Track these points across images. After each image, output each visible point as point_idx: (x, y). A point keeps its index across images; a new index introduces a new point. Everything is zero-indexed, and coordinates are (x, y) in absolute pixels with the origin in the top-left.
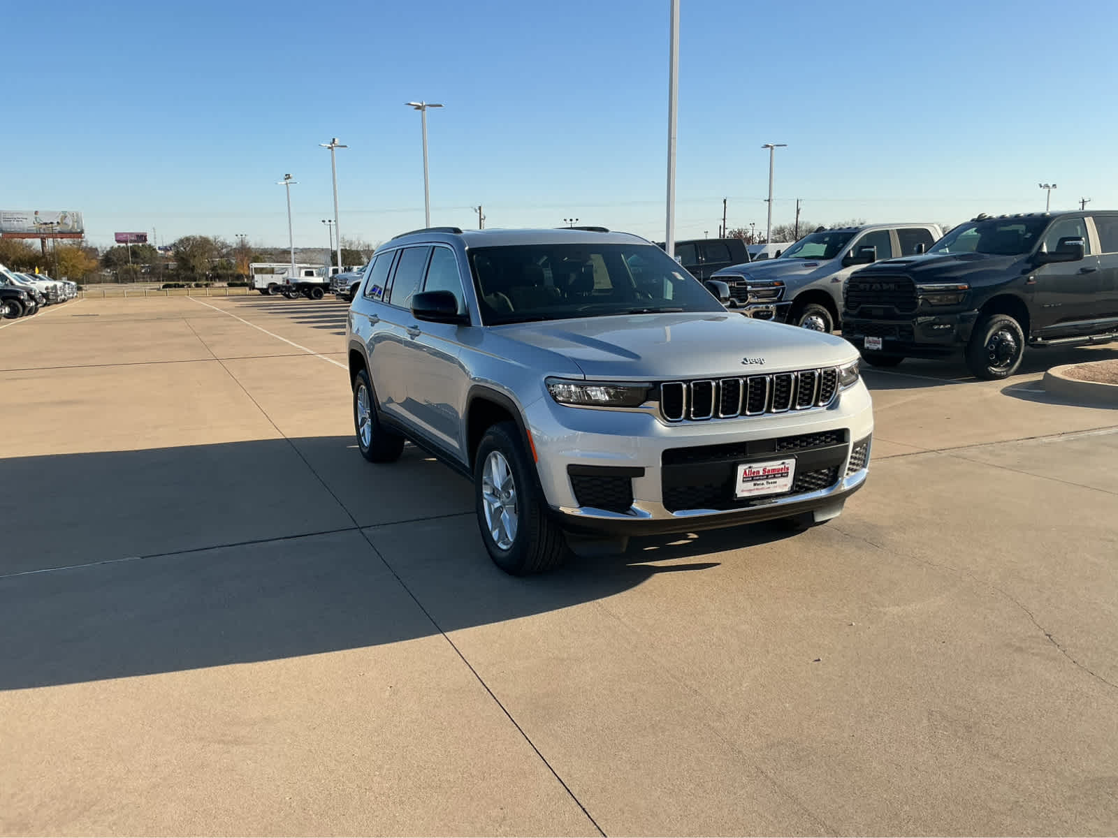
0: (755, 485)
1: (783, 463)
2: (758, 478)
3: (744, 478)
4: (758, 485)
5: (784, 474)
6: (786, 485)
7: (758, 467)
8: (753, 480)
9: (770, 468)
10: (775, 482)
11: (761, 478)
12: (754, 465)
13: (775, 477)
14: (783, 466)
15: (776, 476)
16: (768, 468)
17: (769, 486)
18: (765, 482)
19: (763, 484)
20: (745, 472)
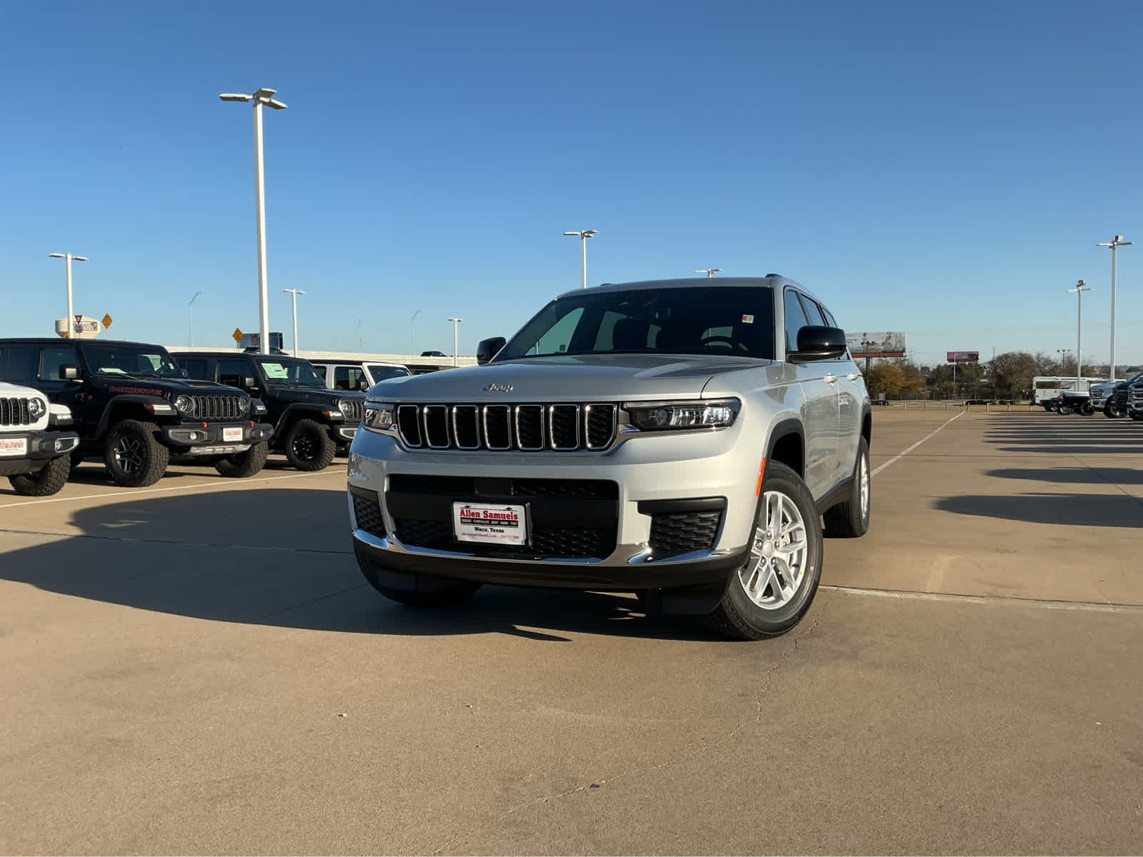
0: (477, 529)
1: (509, 509)
2: (478, 521)
3: (461, 518)
4: (480, 530)
5: (512, 523)
6: (517, 537)
7: (479, 508)
8: (472, 523)
9: (493, 512)
10: (503, 531)
11: (483, 522)
12: (473, 505)
13: (499, 524)
14: (509, 513)
15: (502, 523)
16: (489, 512)
17: (493, 533)
18: (488, 528)
19: (486, 530)
20: (462, 511)
